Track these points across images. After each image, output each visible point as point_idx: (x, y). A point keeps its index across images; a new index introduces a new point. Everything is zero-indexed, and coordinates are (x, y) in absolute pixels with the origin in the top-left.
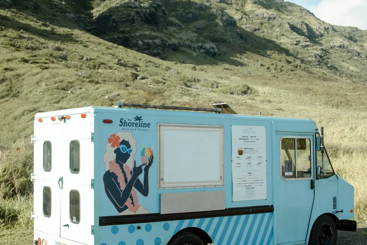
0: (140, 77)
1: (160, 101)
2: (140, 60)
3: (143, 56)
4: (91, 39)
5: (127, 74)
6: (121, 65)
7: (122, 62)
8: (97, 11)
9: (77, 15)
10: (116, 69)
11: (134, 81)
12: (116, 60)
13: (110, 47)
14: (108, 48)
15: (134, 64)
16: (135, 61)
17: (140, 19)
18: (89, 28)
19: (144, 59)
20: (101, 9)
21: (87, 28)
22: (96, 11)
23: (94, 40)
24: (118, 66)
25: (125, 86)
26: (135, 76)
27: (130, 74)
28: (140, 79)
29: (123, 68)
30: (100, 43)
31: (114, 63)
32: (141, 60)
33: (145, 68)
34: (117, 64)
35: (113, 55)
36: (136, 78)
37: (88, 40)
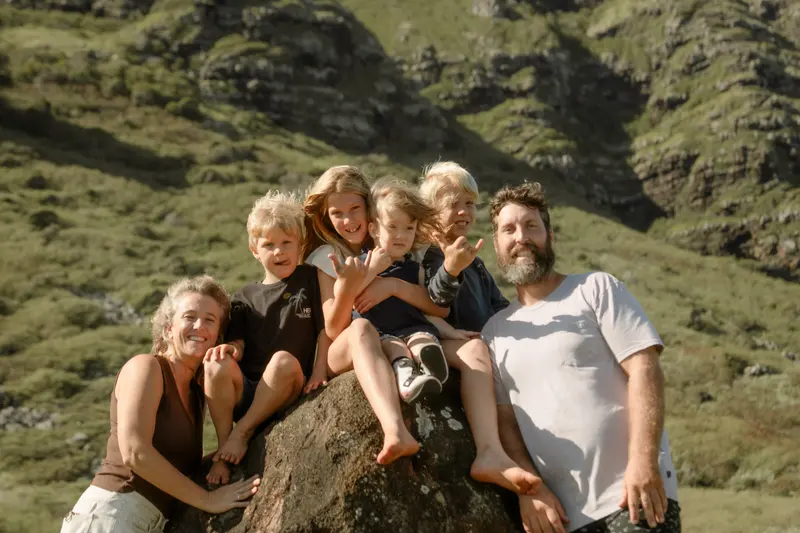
0: (753, 369)
1: (782, 454)
2: (774, 306)
3: (786, 292)
4: (618, 242)
5: (711, 359)
6: (701, 327)
7: (706, 317)
8: (649, 144)
9: (584, 161)
10: (679, 343)
11: (731, 384)
12: (687, 313)
13: (676, 268)
14: (668, 270)
15: (751, 324)
16: (757, 311)
17: (790, 165)
18: (623, 201)
19: (787, 304)
20: (661, 138)
21: (615, 201)
22: (644, 143)
23: (629, 243)
24: (691, 332)
25: (700, 399)
26: (737, 366)
27: (719, 360)
28: (754, 374)
29: (705, 339)
30: (645, 255)
31: (680, 324)
32: (778, 307)
33: (785, 334)
34: (689, 326)
35: (682, 296)
36: (741, 372)
37: (607, 245)
